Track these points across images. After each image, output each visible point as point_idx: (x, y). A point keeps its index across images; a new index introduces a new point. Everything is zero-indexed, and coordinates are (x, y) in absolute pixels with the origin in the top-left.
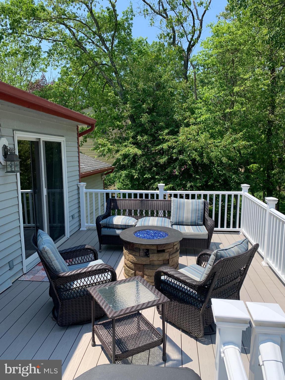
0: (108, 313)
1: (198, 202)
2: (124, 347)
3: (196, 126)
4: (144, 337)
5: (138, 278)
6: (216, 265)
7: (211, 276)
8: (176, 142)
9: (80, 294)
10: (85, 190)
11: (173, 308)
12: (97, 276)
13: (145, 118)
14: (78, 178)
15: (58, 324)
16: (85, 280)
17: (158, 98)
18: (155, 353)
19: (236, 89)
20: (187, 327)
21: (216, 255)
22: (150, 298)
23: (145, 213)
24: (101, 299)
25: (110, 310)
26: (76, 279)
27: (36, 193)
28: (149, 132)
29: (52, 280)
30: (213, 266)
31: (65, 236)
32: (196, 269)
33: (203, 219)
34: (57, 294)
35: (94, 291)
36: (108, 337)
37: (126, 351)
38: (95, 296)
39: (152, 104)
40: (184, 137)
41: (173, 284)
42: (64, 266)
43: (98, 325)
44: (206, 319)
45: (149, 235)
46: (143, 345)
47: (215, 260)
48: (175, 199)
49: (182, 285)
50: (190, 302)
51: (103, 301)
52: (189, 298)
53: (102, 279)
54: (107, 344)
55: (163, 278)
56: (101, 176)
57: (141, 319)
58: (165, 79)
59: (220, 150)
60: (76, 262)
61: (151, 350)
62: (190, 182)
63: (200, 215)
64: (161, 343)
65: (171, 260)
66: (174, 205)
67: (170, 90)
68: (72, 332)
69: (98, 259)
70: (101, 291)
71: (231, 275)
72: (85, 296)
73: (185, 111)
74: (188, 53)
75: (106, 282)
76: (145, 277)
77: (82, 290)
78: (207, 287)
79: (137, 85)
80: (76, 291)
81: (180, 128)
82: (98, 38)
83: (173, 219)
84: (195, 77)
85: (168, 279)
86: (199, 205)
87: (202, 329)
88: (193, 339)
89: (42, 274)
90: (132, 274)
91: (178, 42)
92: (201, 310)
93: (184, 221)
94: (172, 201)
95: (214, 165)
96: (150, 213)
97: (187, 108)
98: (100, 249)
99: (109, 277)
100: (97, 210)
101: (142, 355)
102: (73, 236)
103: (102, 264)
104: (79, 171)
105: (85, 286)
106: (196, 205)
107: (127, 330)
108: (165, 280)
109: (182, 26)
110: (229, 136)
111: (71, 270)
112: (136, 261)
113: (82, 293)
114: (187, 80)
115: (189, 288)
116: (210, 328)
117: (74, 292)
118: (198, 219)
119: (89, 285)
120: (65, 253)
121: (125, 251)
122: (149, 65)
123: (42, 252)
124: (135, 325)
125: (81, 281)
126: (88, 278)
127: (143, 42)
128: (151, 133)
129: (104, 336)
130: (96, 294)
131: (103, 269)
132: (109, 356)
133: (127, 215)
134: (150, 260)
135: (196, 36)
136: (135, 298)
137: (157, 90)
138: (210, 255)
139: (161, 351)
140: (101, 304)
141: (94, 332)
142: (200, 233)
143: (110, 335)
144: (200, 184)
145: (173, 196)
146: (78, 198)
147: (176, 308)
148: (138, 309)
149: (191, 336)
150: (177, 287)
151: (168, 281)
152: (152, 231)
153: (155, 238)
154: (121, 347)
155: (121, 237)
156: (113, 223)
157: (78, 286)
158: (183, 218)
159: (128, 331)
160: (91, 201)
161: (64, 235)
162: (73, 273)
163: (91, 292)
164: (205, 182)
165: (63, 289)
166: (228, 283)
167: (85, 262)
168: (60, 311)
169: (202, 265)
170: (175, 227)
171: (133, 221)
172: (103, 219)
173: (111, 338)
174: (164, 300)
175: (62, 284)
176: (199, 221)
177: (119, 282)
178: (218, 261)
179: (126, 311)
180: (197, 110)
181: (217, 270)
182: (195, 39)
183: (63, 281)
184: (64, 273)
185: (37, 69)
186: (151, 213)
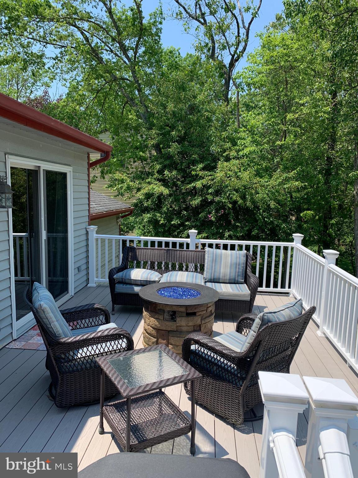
0: (122, 391)
1: (239, 254)
2: (141, 435)
3: (238, 161)
4: (167, 422)
5: (161, 347)
6: (262, 331)
7: (256, 345)
8: (213, 180)
9: (86, 366)
10: (95, 235)
11: (205, 387)
12: (108, 344)
13: (174, 148)
14: (87, 219)
15: (56, 404)
16: (92, 349)
17: (192, 125)
18: (180, 443)
19: (290, 116)
20: (223, 411)
21: (262, 319)
22: (176, 372)
23: (172, 266)
24: (113, 372)
25: (124, 387)
26: (82, 347)
27: (33, 237)
28: (179, 167)
29: (50, 347)
30: (257, 333)
31: (68, 293)
32: (235, 337)
33: (244, 275)
34: (56, 365)
35: (105, 362)
36: (121, 422)
37: (144, 441)
38: (105, 369)
39: (183, 132)
40: (222, 174)
41: (205, 355)
42: (66, 329)
43: (109, 407)
44: (246, 401)
45: (176, 293)
46: (166, 432)
47: (261, 325)
48: (210, 249)
49: (217, 357)
50: (228, 379)
51: (115, 375)
52: (226, 374)
53: (115, 347)
54: (120, 431)
55: (193, 347)
56: (117, 219)
57: (164, 400)
58: (200, 101)
59: (267, 192)
60: (82, 326)
61: (176, 440)
62: (229, 231)
63: (241, 270)
64: (189, 430)
65: (204, 325)
66: (208, 257)
67: (207, 114)
68: (74, 415)
69: (110, 323)
70: (113, 363)
71: (280, 346)
72: (92, 369)
73: (224, 141)
74: (230, 69)
75: (120, 352)
76: (170, 346)
77: (89, 360)
78: (249, 360)
79: (165, 107)
80: (81, 362)
81: (218, 162)
82: (118, 45)
83: (206, 275)
84: (238, 100)
85: (199, 349)
86: (239, 258)
87: (241, 414)
88: (229, 427)
89: (38, 341)
90: (153, 343)
91: (218, 55)
92: (241, 390)
93: (221, 277)
94: (206, 252)
95: (259, 210)
96: (177, 266)
97: (227, 138)
98: (113, 310)
99: (124, 345)
100: (111, 262)
101: (164, 445)
102: (78, 294)
103: (116, 328)
104: (89, 210)
105: (93, 355)
106: (237, 257)
107: (146, 413)
108: (196, 350)
109: (224, 36)
110: (279, 174)
111: (76, 335)
112: (159, 325)
113: (88, 366)
114: (228, 103)
115: (226, 361)
116: (251, 412)
117: (79, 363)
118: (238, 275)
119: (97, 355)
120: (67, 313)
121: (145, 313)
122: (181, 82)
123: (38, 310)
124: (155, 407)
125: (88, 349)
126: (97, 345)
127: (175, 53)
128: (181, 168)
129: (115, 421)
130: (107, 365)
131: (116, 334)
132: (122, 446)
133: (149, 268)
134: (177, 325)
135: (241, 48)
136: (156, 372)
137: (190, 114)
138: (253, 320)
139: (188, 441)
140: (113, 379)
141: (102, 415)
142: (241, 293)
143: (124, 419)
144: (241, 233)
145: (207, 245)
146: (86, 245)
147: (209, 386)
148: (160, 386)
149: (228, 423)
150: (211, 359)
151: (199, 351)
152: (180, 289)
153: (184, 298)
154: (137, 435)
155: (140, 295)
156: (130, 277)
157: (84, 356)
158: (220, 273)
159: (147, 415)
160: (103, 250)
161: (66, 292)
162: (78, 338)
163: (100, 363)
164: (247, 230)
165: (64, 359)
166: (276, 355)
167: (94, 326)
168: (59, 388)
169: (243, 333)
170: (209, 285)
171: (157, 276)
172: (117, 272)
173: (124, 423)
174: (194, 374)
175: (63, 352)
176: (239, 277)
177: (137, 352)
178: (265, 327)
179: (145, 388)
180: (240, 140)
181: (263, 338)
182: (240, 52)
183: (64, 349)
184: (66, 339)
185: (38, 82)
186: (179, 267)
